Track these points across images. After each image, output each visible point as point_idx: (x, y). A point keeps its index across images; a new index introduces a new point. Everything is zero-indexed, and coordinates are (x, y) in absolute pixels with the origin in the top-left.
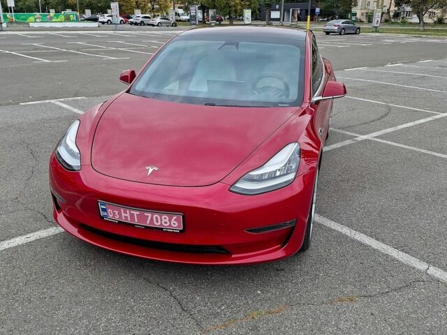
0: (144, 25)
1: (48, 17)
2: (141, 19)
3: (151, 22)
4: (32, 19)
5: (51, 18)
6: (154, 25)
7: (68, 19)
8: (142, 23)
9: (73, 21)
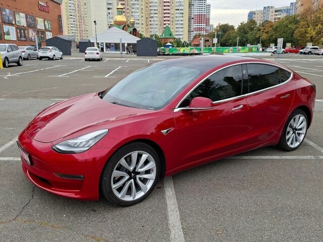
0: (312, 54)
1: (237, 49)
2: (309, 50)
3: (317, 52)
4: (227, 50)
5: (239, 50)
6: (319, 54)
7: (251, 50)
8: (310, 53)
9: (255, 52)
